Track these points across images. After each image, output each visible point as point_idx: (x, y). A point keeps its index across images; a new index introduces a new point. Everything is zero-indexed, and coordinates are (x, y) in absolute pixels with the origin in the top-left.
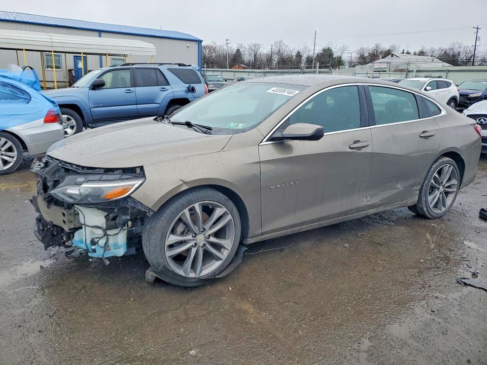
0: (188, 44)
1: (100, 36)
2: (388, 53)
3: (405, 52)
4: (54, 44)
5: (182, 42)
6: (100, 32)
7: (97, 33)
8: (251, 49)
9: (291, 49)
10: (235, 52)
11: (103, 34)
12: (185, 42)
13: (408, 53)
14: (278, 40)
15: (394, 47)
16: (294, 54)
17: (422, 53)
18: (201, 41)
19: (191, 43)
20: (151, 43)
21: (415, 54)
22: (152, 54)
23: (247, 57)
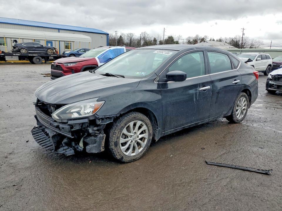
0: (102, 35)
1: (59, 32)
2: (203, 40)
3: (212, 39)
4: (46, 37)
5: (99, 34)
6: (59, 29)
7: (57, 30)
8: (128, 36)
9: (151, 37)
10: (119, 37)
11: (60, 31)
12: (100, 35)
13: (214, 40)
14: (143, 32)
15: (206, 36)
16: (152, 39)
17: (220, 40)
18: (108, 34)
19: (103, 35)
20: (88, 36)
21: (217, 41)
22: (89, 41)
23: (126, 40)
